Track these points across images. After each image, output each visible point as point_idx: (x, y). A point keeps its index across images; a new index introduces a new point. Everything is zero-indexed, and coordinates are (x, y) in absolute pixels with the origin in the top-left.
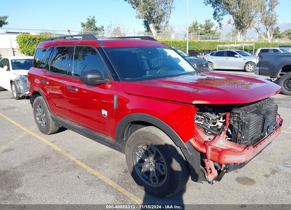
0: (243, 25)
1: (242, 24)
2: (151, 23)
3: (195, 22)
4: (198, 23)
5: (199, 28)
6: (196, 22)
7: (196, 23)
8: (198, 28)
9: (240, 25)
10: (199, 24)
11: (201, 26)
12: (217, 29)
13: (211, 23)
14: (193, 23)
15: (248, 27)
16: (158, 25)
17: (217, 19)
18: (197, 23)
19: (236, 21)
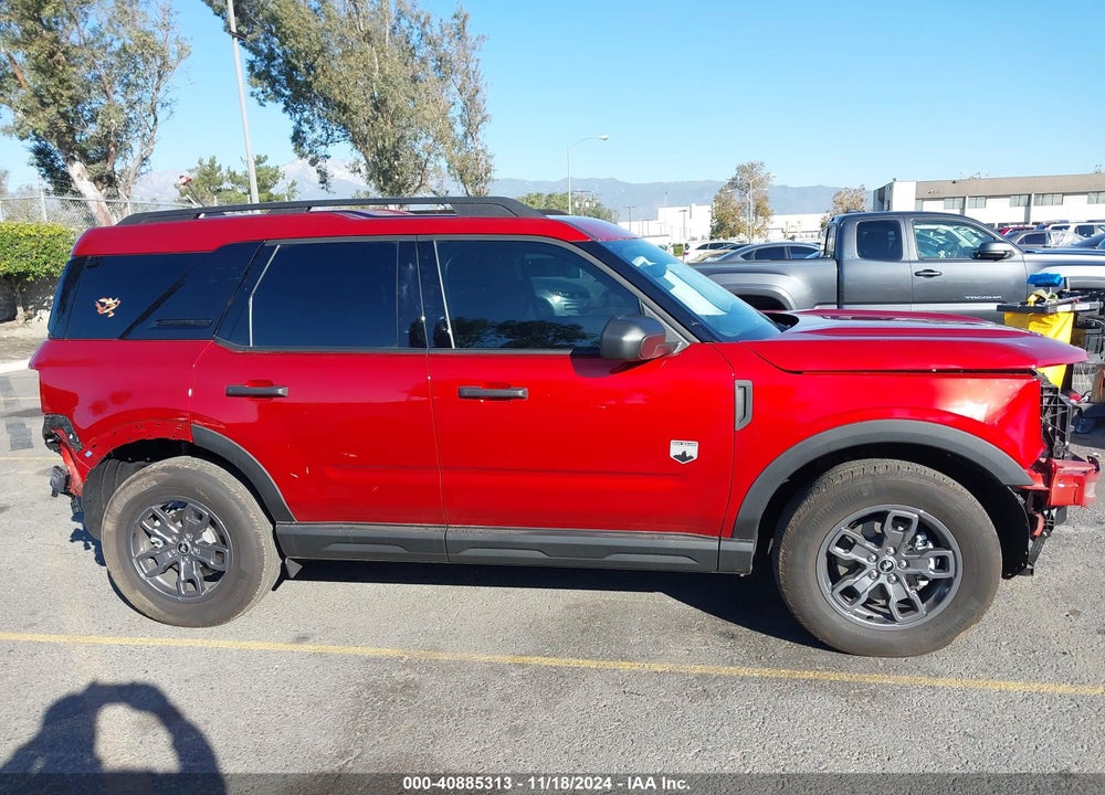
0: (400, 182)
1: (397, 177)
2: (74, 159)
3: (206, 162)
4: (220, 168)
5: (227, 185)
6: (213, 161)
7: (212, 166)
8: (222, 187)
9: (391, 179)
10: (224, 171)
11: (233, 177)
12: (294, 191)
13: (267, 168)
14: (198, 165)
15: (419, 186)
16: (109, 168)
17: (310, 156)
18: (217, 165)
19: (372, 166)
